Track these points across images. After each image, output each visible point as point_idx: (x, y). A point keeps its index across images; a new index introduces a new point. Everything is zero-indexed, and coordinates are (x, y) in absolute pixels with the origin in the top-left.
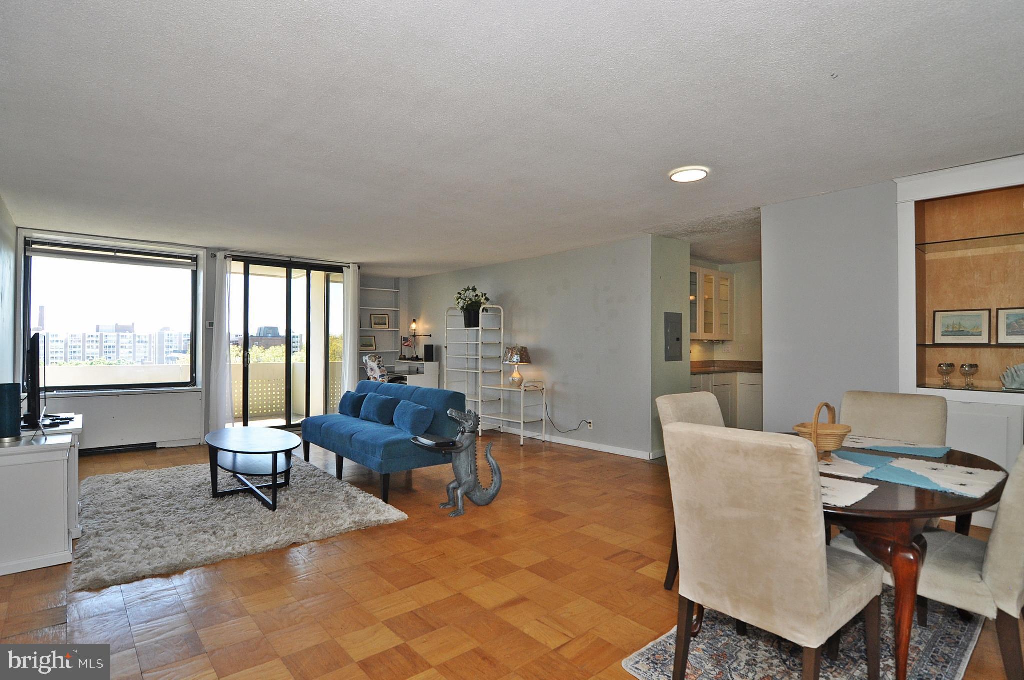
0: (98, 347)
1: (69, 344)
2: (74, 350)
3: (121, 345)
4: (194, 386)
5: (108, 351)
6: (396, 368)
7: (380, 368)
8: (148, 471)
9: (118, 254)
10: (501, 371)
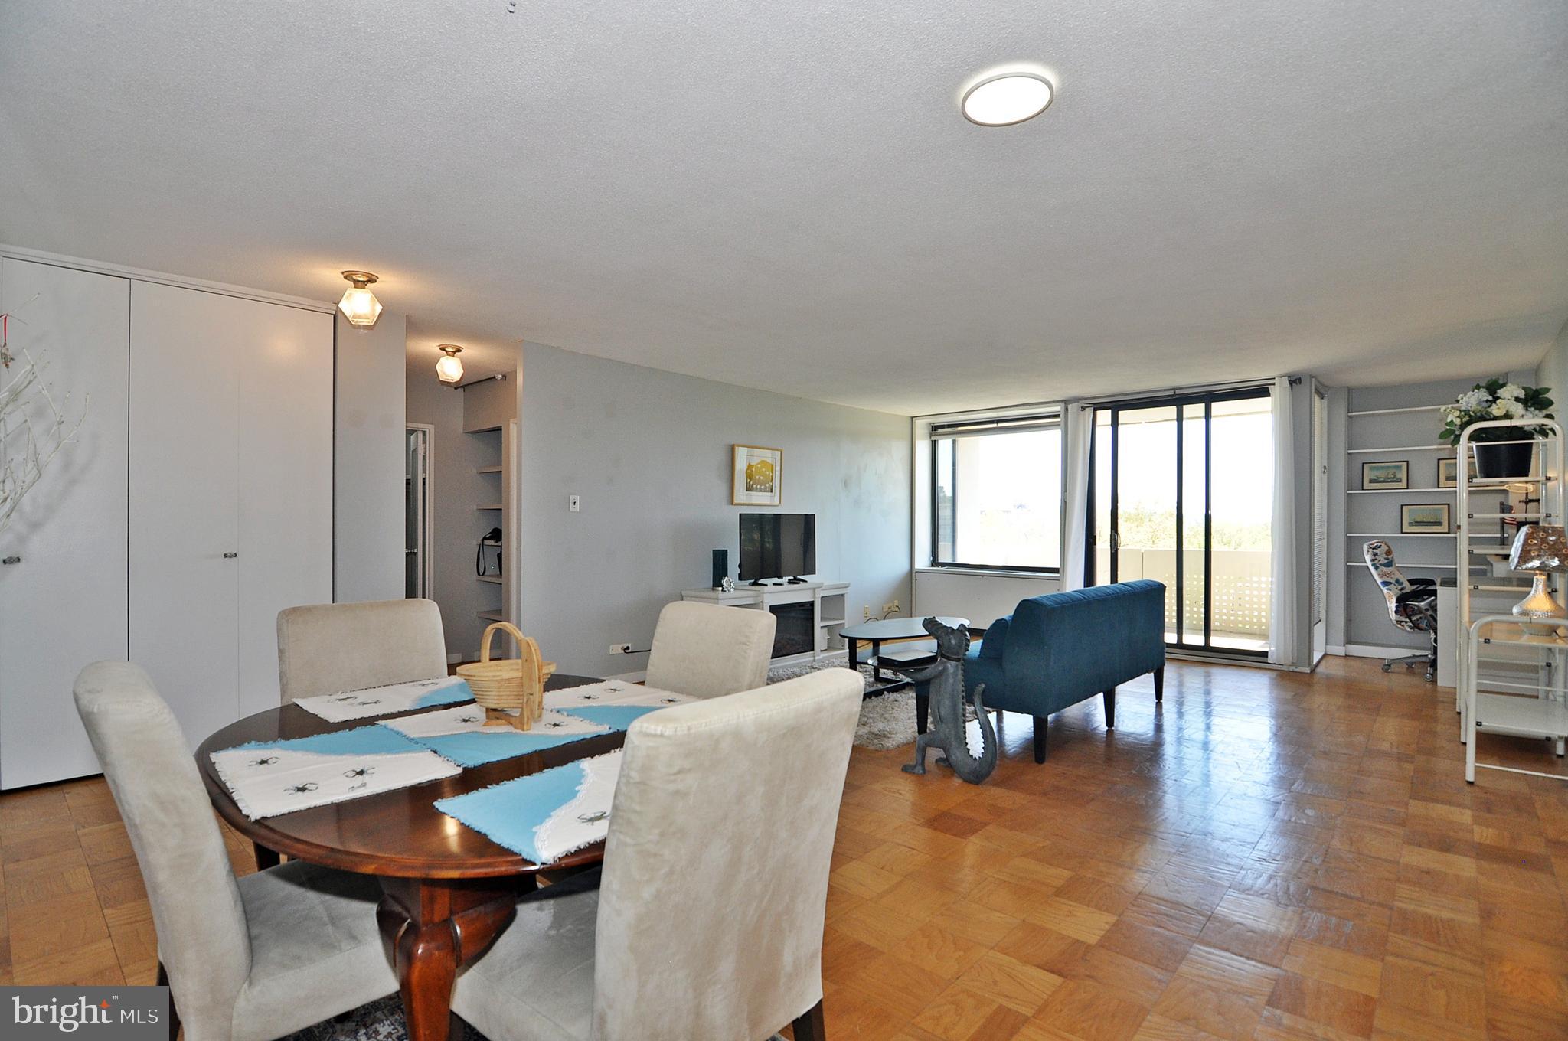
9: (1000, 425)
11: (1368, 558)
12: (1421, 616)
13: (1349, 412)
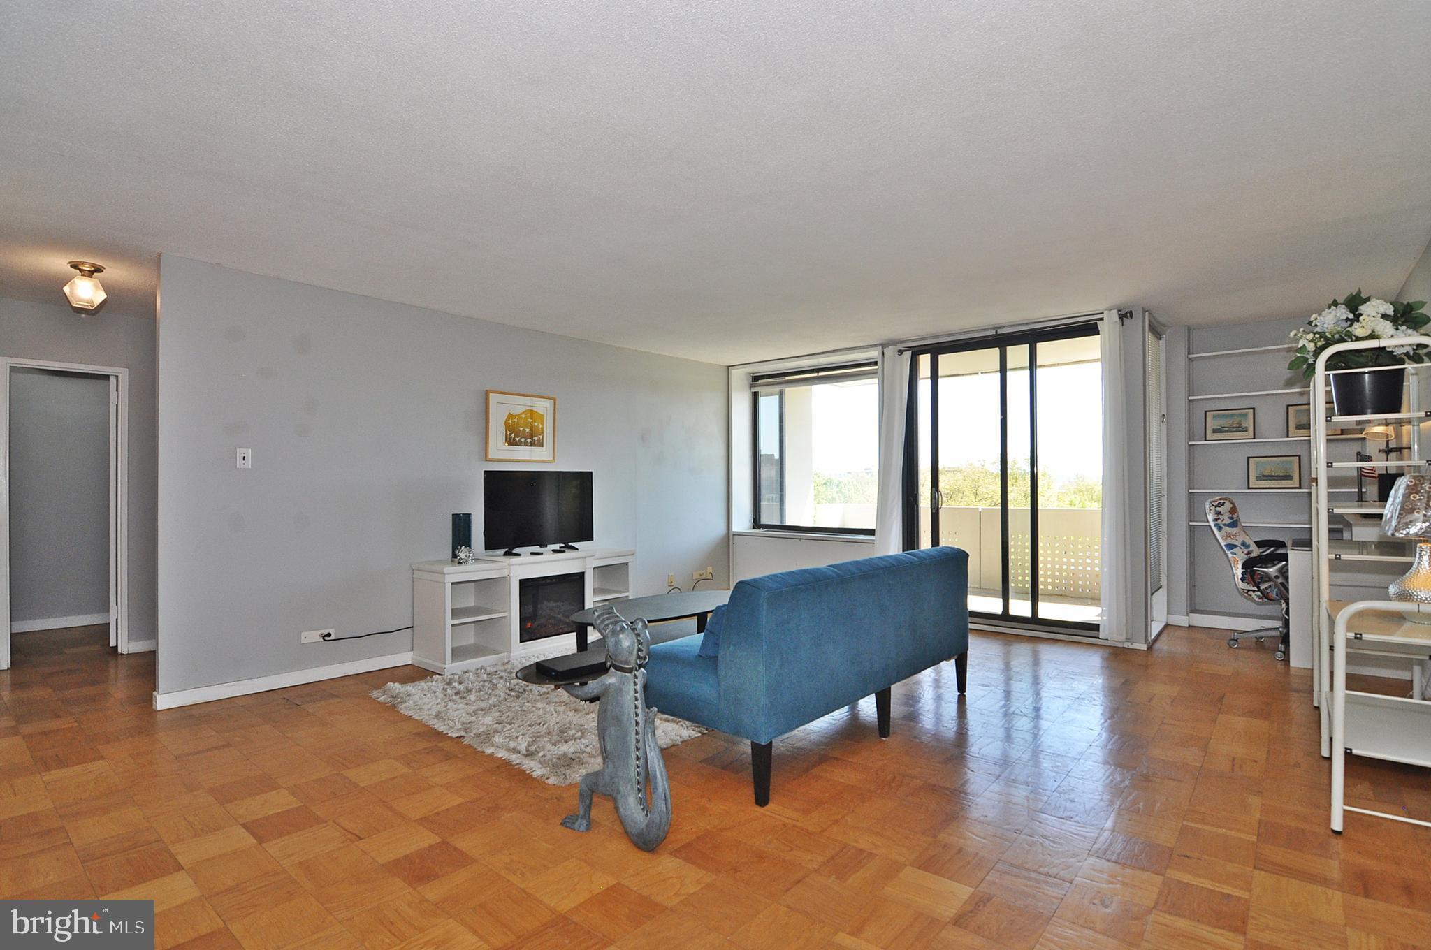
9: (821, 374)
11: (1211, 517)
12: (1271, 583)
13: (1189, 354)
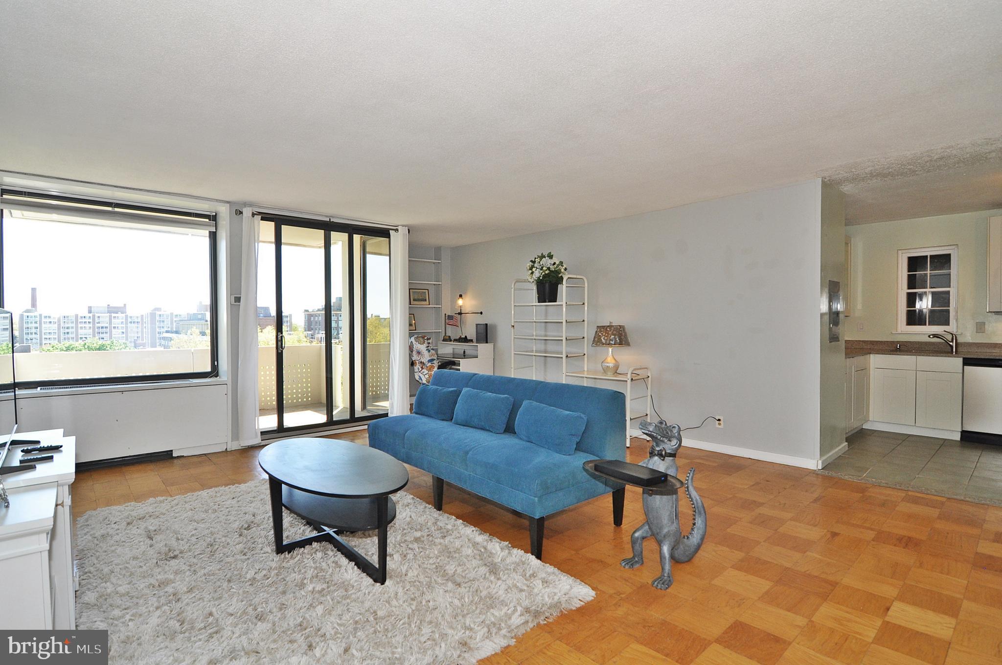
0: (90, 328)
1: (62, 325)
2: (67, 331)
3: (113, 325)
4: (216, 377)
5: (100, 331)
6: (439, 350)
7: (429, 351)
8: (170, 499)
9: (117, 210)
10: (585, 354)
